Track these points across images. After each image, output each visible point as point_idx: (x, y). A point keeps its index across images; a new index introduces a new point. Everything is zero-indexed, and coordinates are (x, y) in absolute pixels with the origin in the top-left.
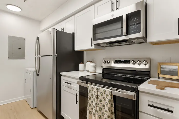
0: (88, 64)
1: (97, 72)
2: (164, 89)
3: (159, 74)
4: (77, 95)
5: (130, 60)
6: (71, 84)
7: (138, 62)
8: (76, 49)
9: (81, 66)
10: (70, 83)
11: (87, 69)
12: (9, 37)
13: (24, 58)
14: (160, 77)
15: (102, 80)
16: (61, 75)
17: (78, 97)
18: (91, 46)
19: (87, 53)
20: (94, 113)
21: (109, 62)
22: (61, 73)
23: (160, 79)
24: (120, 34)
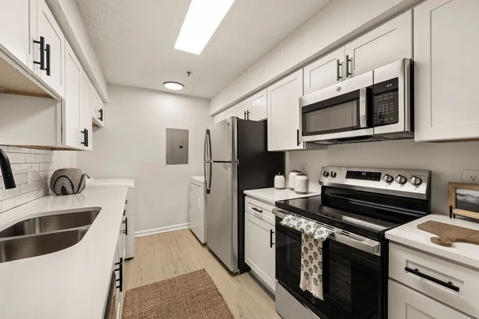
0: (292, 176)
1: (310, 193)
2: (449, 245)
3: (451, 207)
4: (271, 232)
5: (380, 174)
6: (261, 212)
7: (399, 178)
8: (270, 149)
9: (278, 179)
10: (260, 210)
11: (290, 185)
12: (168, 130)
13: (187, 163)
14: (454, 215)
15: (320, 208)
16: (246, 195)
17: (274, 235)
18: (298, 145)
19: (290, 155)
20: (315, 279)
21: (335, 174)
22: (245, 192)
23: (454, 217)
24: (355, 124)
